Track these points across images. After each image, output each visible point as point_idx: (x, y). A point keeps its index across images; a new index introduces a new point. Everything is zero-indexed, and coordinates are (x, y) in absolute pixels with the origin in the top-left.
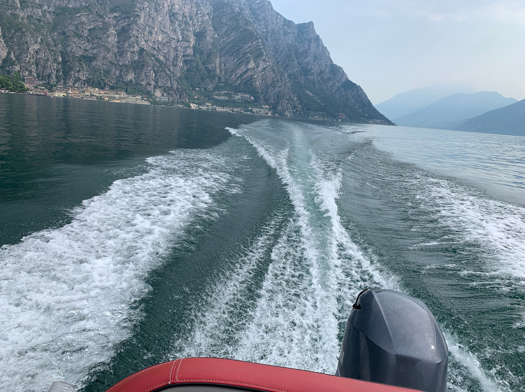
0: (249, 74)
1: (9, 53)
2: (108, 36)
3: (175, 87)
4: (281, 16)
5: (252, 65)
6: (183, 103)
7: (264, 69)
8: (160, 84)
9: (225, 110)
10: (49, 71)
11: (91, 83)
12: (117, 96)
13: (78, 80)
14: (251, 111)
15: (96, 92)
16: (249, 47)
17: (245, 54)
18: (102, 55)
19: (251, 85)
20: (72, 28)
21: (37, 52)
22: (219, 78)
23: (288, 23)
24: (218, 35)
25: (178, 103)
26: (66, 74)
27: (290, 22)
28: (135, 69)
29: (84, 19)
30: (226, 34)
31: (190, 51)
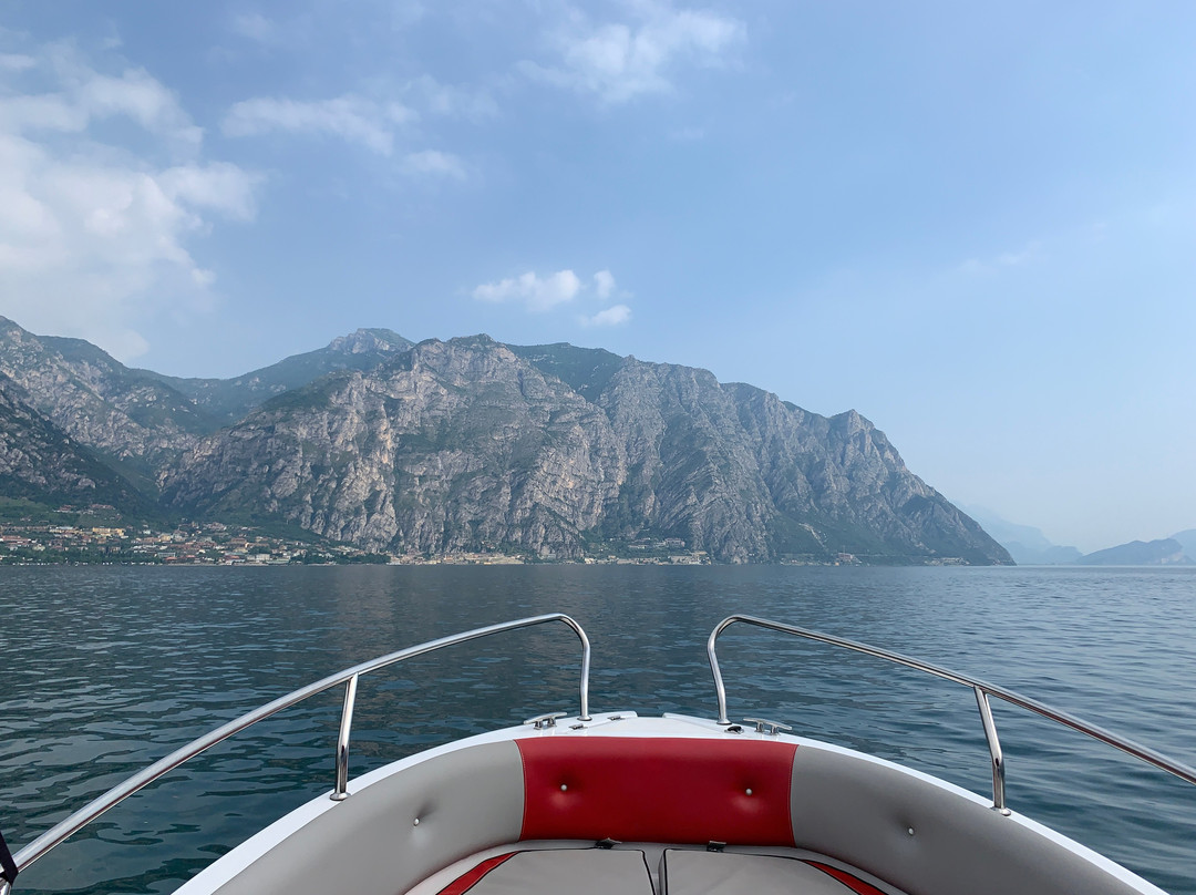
0: (686, 512)
1: (398, 531)
2: (500, 496)
3: (567, 542)
4: (801, 409)
5: (692, 499)
6: (574, 559)
7: (712, 503)
8: (549, 540)
9: (630, 561)
10: (429, 542)
11: (467, 548)
12: (491, 558)
13: (455, 546)
14: (670, 560)
15: (470, 556)
16: (695, 476)
17: (687, 486)
18: (490, 517)
19: (686, 526)
20: (465, 494)
21: (422, 526)
22: (647, 522)
23: (811, 419)
24: (664, 463)
25: (569, 559)
26: (445, 542)
27: (815, 416)
28: (523, 527)
29: (478, 483)
30: (674, 462)
31: (615, 493)
